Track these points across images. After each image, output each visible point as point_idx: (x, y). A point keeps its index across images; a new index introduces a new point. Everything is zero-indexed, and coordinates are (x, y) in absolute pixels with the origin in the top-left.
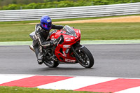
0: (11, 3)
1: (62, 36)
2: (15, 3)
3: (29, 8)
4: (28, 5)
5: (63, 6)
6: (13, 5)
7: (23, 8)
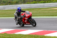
0: (34, 1)
1: (25, 15)
2: (35, 1)
3: (41, 3)
4: (41, 2)
5: (55, 2)
6: (34, 2)
7: (39, 3)
